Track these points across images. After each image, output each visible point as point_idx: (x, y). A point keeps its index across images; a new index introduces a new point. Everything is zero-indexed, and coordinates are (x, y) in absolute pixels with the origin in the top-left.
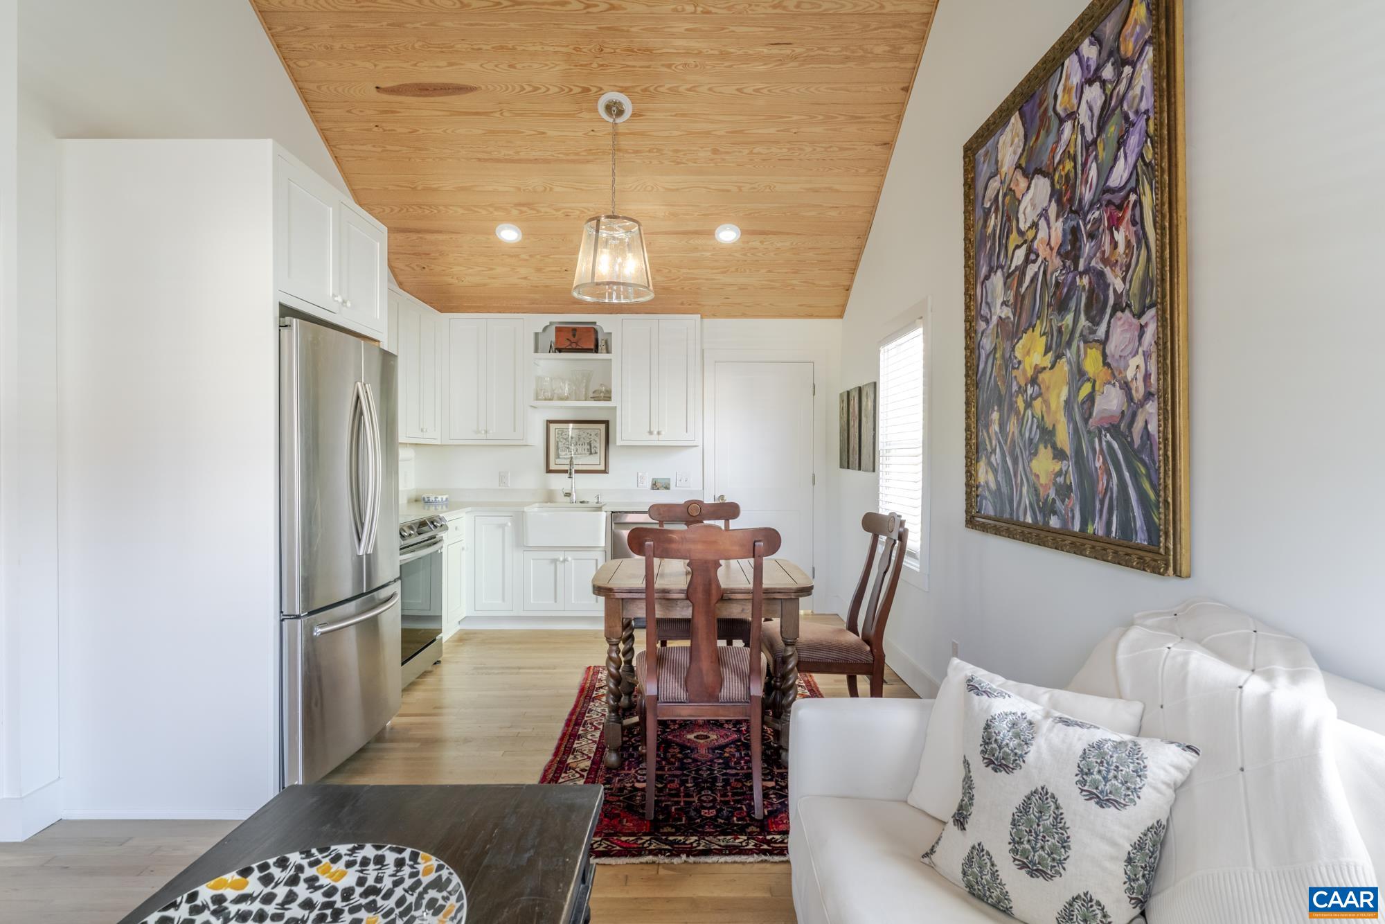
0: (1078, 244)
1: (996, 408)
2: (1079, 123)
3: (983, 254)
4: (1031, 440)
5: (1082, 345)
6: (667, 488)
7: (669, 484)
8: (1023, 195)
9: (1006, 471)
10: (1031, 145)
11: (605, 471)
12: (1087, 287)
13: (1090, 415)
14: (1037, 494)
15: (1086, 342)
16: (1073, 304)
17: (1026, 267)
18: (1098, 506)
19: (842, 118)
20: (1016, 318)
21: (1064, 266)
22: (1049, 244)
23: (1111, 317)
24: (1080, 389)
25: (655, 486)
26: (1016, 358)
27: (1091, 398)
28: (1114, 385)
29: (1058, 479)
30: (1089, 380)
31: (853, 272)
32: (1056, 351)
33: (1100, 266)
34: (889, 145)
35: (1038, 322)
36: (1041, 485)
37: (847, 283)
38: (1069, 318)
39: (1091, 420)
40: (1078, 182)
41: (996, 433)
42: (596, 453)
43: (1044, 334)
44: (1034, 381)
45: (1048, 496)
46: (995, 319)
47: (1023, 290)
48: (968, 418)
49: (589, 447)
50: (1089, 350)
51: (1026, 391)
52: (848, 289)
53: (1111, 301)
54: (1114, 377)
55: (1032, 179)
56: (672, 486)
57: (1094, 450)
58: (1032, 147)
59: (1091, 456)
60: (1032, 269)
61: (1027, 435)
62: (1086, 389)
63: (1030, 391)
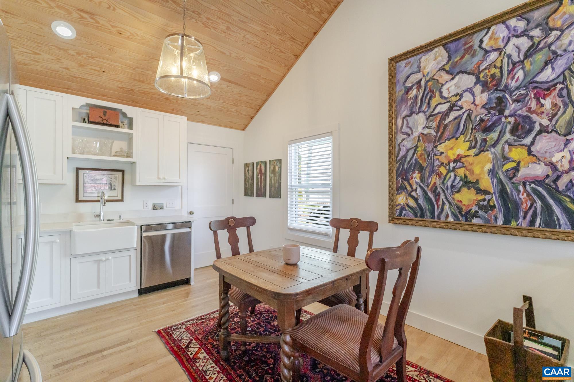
0: (503, 104)
1: (417, 172)
2: (505, 53)
3: (404, 106)
4: (453, 186)
5: (507, 147)
6: (162, 208)
7: (163, 206)
8: (446, 82)
9: (428, 200)
10: (456, 60)
11: (122, 200)
12: (512, 123)
13: (515, 176)
14: (459, 209)
15: (510, 145)
16: (499, 129)
17: (450, 112)
18: (521, 214)
20: (439, 134)
21: (489, 113)
22: (474, 102)
23: (536, 135)
24: (504, 165)
25: (154, 207)
26: (438, 151)
27: (516, 169)
28: (539, 164)
29: (481, 203)
30: (514, 161)
31: (258, 110)
32: (480, 148)
33: (526, 114)
34: (297, 57)
35: (462, 136)
36: (464, 205)
38: (494, 135)
39: (515, 179)
40: (504, 78)
41: (417, 183)
42: (115, 189)
43: (468, 141)
44: (455, 161)
45: (471, 210)
46: (416, 134)
47: (447, 121)
48: (390, 175)
49: (110, 186)
50: (513, 149)
51: (449, 164)
52: (252, 118)
53: (537, 128)
54: (539, 160)
55: (455, 76)
56: (165, 207)
57: (519, 191)
58: (457, 62)
59: (515, 193)
60: (453, 115)
61: (449, 183)
62: (510, 165)
63: (452, 165)
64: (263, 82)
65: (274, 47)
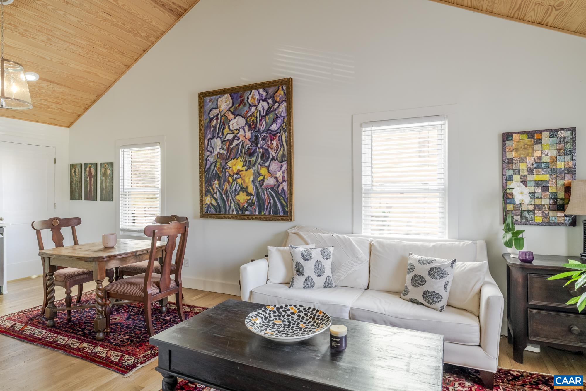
0: (258, 140)
1: (217, 180)
2: (258, 109)
3: (209, 131)
4: (235, 190)
5: (259, 166)
8: (232, 119)
9: (223, 200)
10: (236, 106)
12: (261, 152)
13: (263, 184)
14: (239, 205)
15: (261, 166)
16: (256, 155)
17: (234, 140)
18: (265, 207)
19: (116, 50)
20: (228, 155)
21: (252, 144)
22: (245, 136)
23: (271, 161)
24: (258, 177)
26: (228, 166)
27: (263, 180)
28: (272, 178)
29: (249, 201)
30: (262, 175)
32: (248, 166)
33: (267, 148)
34: (128, 67)
35: (240, 157)
36: (241, 203)
37: (79, 113)
38: (254, 159)
39: (263, 186)
40: (258, 124)
41: (217, 188)
43: (242, 161)
44: (237, 173)
45: (244, 206)
46: (216, 153)
47: (232, 147)
48: (200, 182)
50: (262, 168)
51: (233, 176)
52: (79, 116)
53: (271, 157)
54: (272, 176)
55: (236, 116)
57: (264, 194)
58: (237, 107)
59: (263, 195)
60: (235, 142)
61: (234, 189)
62: (261, 178)
63: (235, 176)
64: (92, 84)
65: (101, 57)
